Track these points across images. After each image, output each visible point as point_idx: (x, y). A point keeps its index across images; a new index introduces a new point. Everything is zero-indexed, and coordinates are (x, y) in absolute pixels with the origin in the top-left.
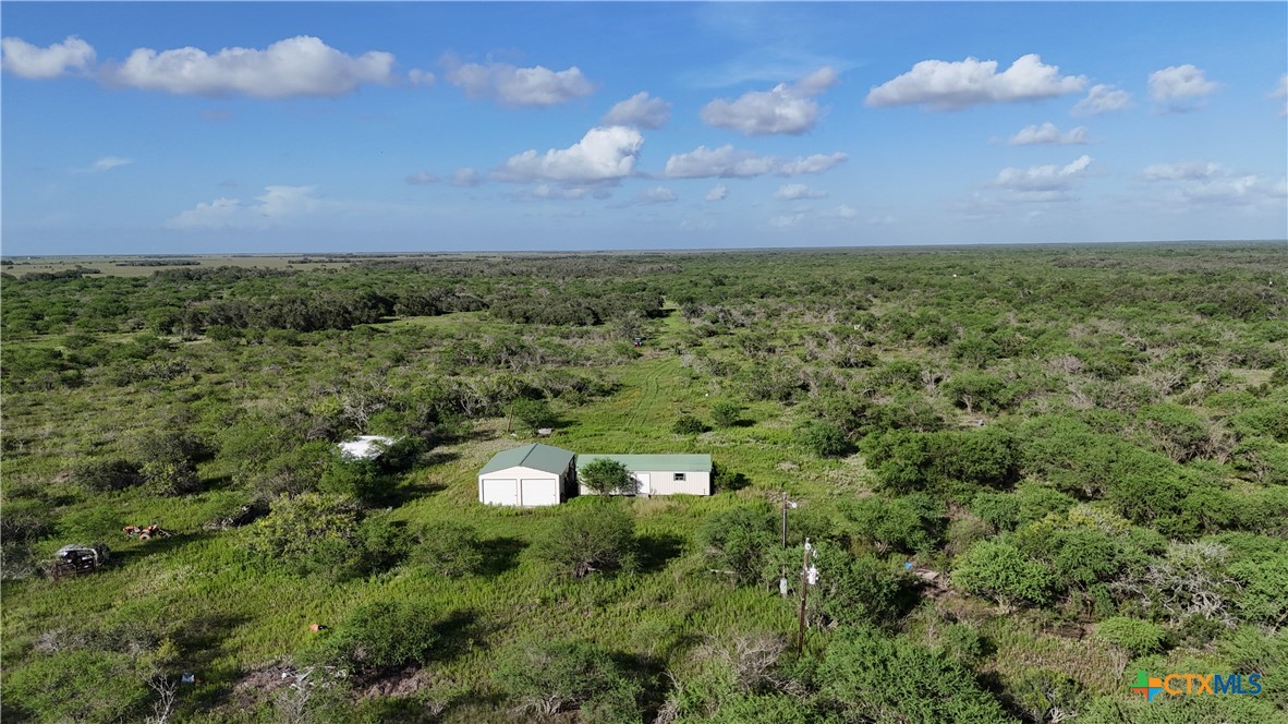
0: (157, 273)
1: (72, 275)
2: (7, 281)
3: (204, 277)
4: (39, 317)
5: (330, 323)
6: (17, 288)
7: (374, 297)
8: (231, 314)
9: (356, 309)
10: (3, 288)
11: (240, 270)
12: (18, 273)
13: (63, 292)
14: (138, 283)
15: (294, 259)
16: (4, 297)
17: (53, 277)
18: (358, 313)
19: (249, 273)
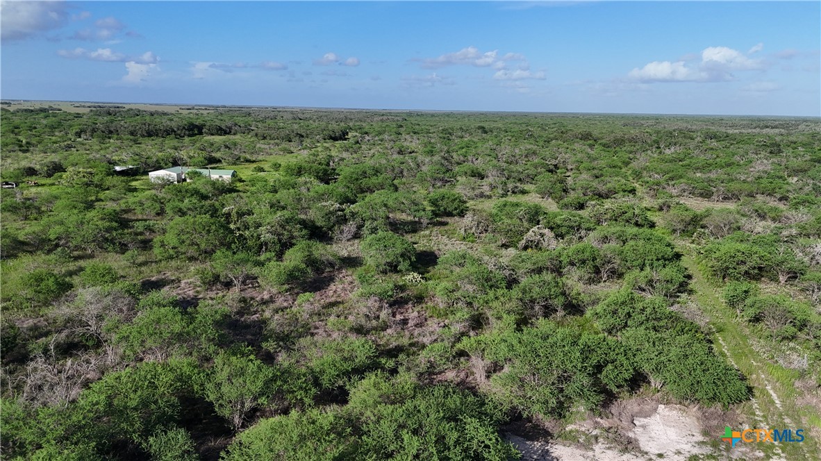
0: (91, 111)
1: (43, 110)
2: (4, 112)
3: (118, 114)
4: (17, 128)
5: (160, 135)
6: (10, 116)
7: (192, 124)
8: (112, 129)
9: (178, 129)
10: (2, 115)
11: (139, 111)
12: (12, 109)
13: (35, 118)
14: (78, 116)
15: (183, 107)
16: (2, 120)
17: (32, 111)
18: (179, 132)
19: (144, 113)
